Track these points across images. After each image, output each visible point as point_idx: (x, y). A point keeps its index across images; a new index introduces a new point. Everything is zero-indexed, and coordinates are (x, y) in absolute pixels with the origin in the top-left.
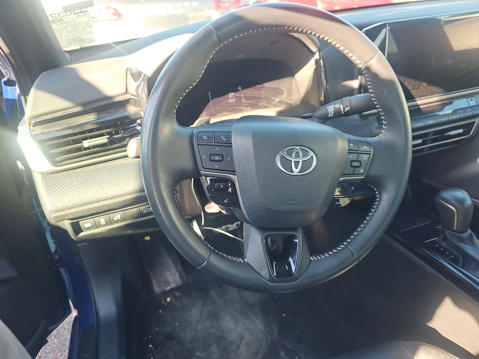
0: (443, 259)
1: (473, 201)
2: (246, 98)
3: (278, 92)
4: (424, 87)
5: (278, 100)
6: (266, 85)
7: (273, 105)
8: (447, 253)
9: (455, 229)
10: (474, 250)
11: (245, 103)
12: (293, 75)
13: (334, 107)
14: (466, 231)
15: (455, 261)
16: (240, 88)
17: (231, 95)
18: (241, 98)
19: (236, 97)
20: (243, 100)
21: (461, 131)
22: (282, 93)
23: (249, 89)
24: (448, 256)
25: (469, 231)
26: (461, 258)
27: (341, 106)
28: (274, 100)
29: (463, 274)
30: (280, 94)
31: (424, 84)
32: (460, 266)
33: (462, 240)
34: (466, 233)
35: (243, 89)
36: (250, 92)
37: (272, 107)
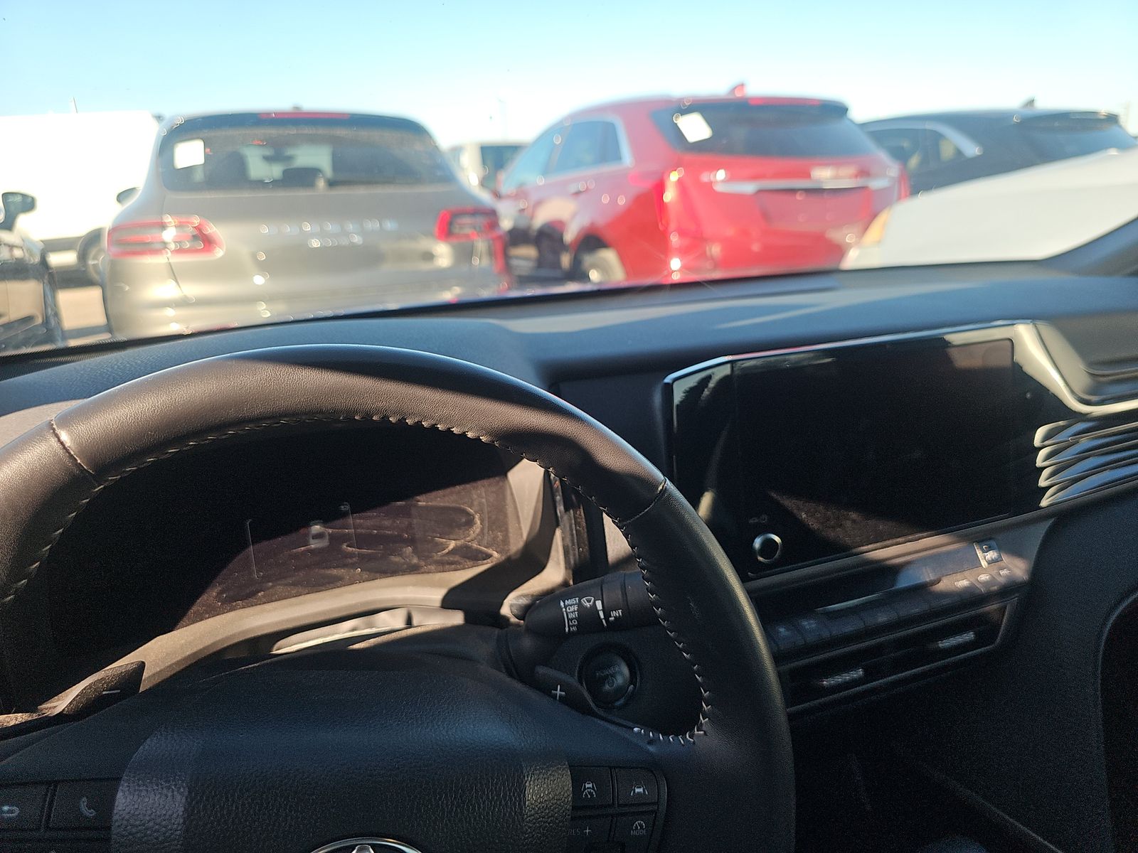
3: (457, 520)
4: (854, 521)
5: (452, 544)
6: (423, 501)
7: (438, 563)
11: (351, 555)
12: (504, 473)
13: (580, 604)
16: (346, 508)
17: (316, 528)
18: (342, 539)
20: (345, 546)
21: (969, 636)
22: (470, 523)
27: (599, 605)
28: (442, 543)
30: (459, 526)
31: (854, 515)
37: (433, 567)
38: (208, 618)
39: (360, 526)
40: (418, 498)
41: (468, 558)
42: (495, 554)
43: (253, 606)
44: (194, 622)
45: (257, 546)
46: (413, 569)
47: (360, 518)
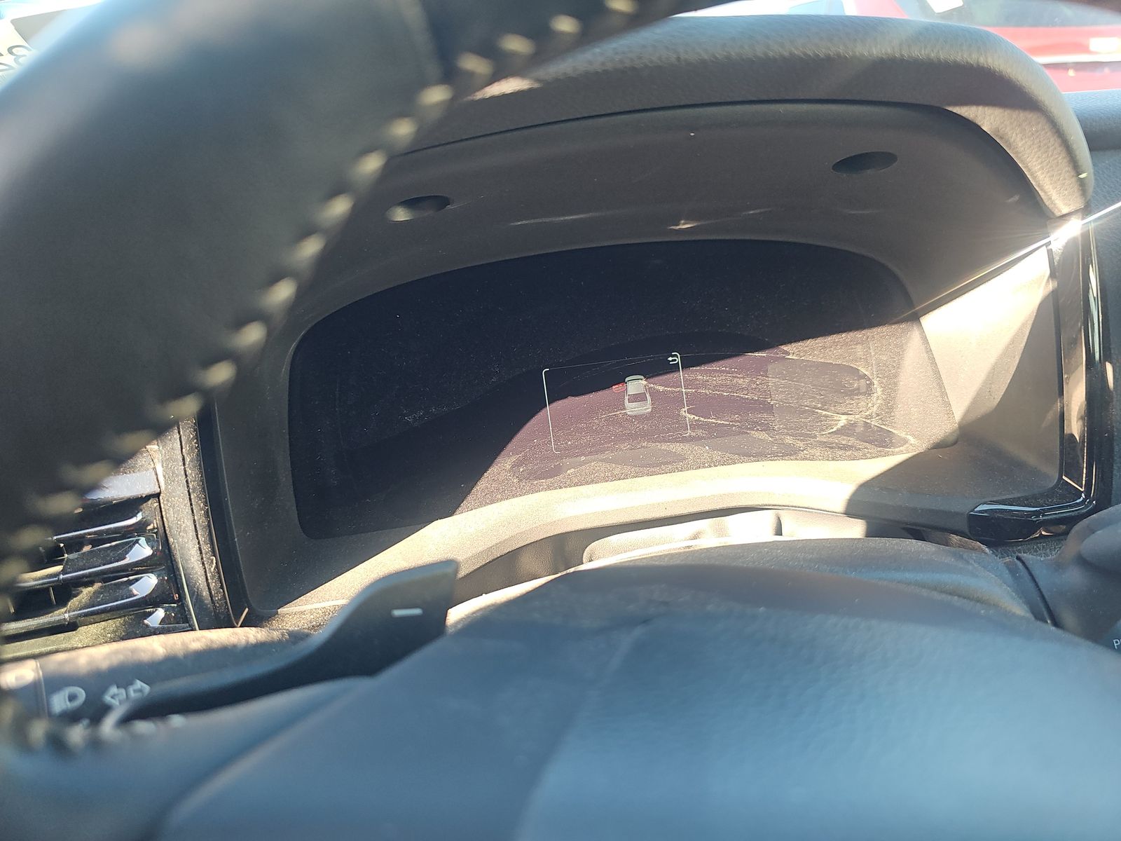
2: (701, 405)
3: (846, 385)
5: (843, 420)
6: (794, 351)
7: (824, 445)
11: (695, 426)
12: (915, 318)
16: (676, 359)
17: (636, 385)
18: (678, 401)
19: (654, 394)
20: (684, 412)
22: (869, 391)
23: (714, 366)
28: (825, 417)
30: (857, 392)
35: (687, 364)
36: (719, 379)
37: (817, 452)
38: (501, 500)
39: (704, 384)
40: (785, 348)
41: (870, 442)
42: (912, 440)
43: (561, 488)
44: (481, 505)
45: (555, 405)
46: (789, 453)
47: (701, 373)
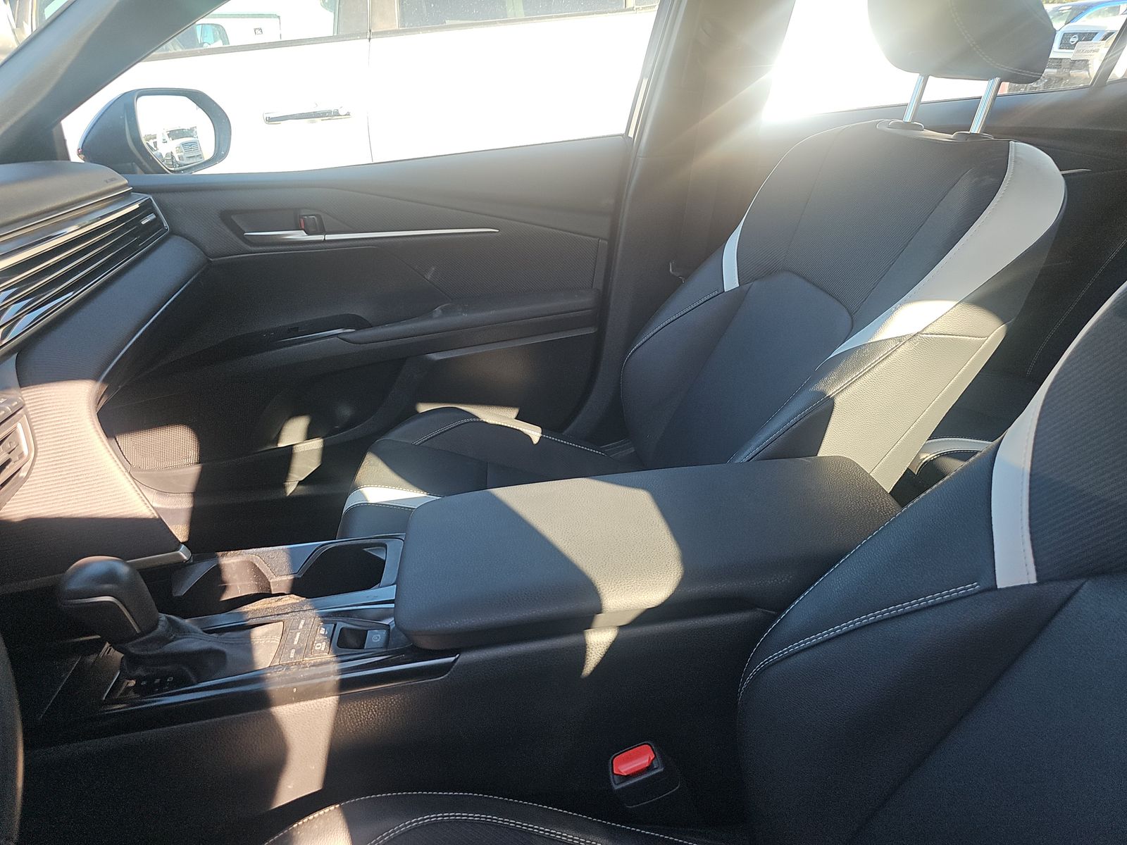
0: (158, 697)
1: (130, 565)
8: (157, 681)
9: (138, 631)
10: (193, 639)
14: (158, 620)
15: (181, 682)
24: (162, 684)
25: (163, 617)
26: (186, 669)
29: (211, 690)
32: (194, 681)
33: (164, 640)
34: (161, 623)
